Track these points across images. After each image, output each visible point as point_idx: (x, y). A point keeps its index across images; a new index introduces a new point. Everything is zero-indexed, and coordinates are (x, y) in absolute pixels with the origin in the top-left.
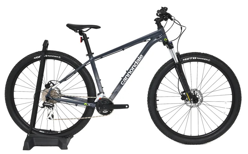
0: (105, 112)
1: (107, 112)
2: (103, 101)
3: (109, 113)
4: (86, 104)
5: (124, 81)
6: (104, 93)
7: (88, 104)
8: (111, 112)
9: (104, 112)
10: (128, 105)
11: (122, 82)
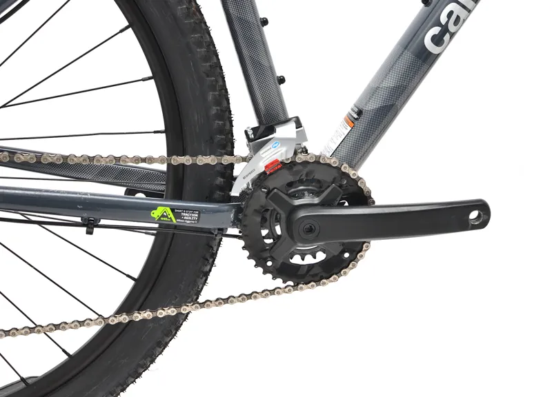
0: (309, 260)
1: (321, 256)
2: (290, 185)
3: (332, 268)
4: (162, 210)
5: (445, 30)
6: (299, 124)
7: (177, 216)
8: (354, 258)
9: (296, 260)
10: (483, 207)
11: (436, 30)
